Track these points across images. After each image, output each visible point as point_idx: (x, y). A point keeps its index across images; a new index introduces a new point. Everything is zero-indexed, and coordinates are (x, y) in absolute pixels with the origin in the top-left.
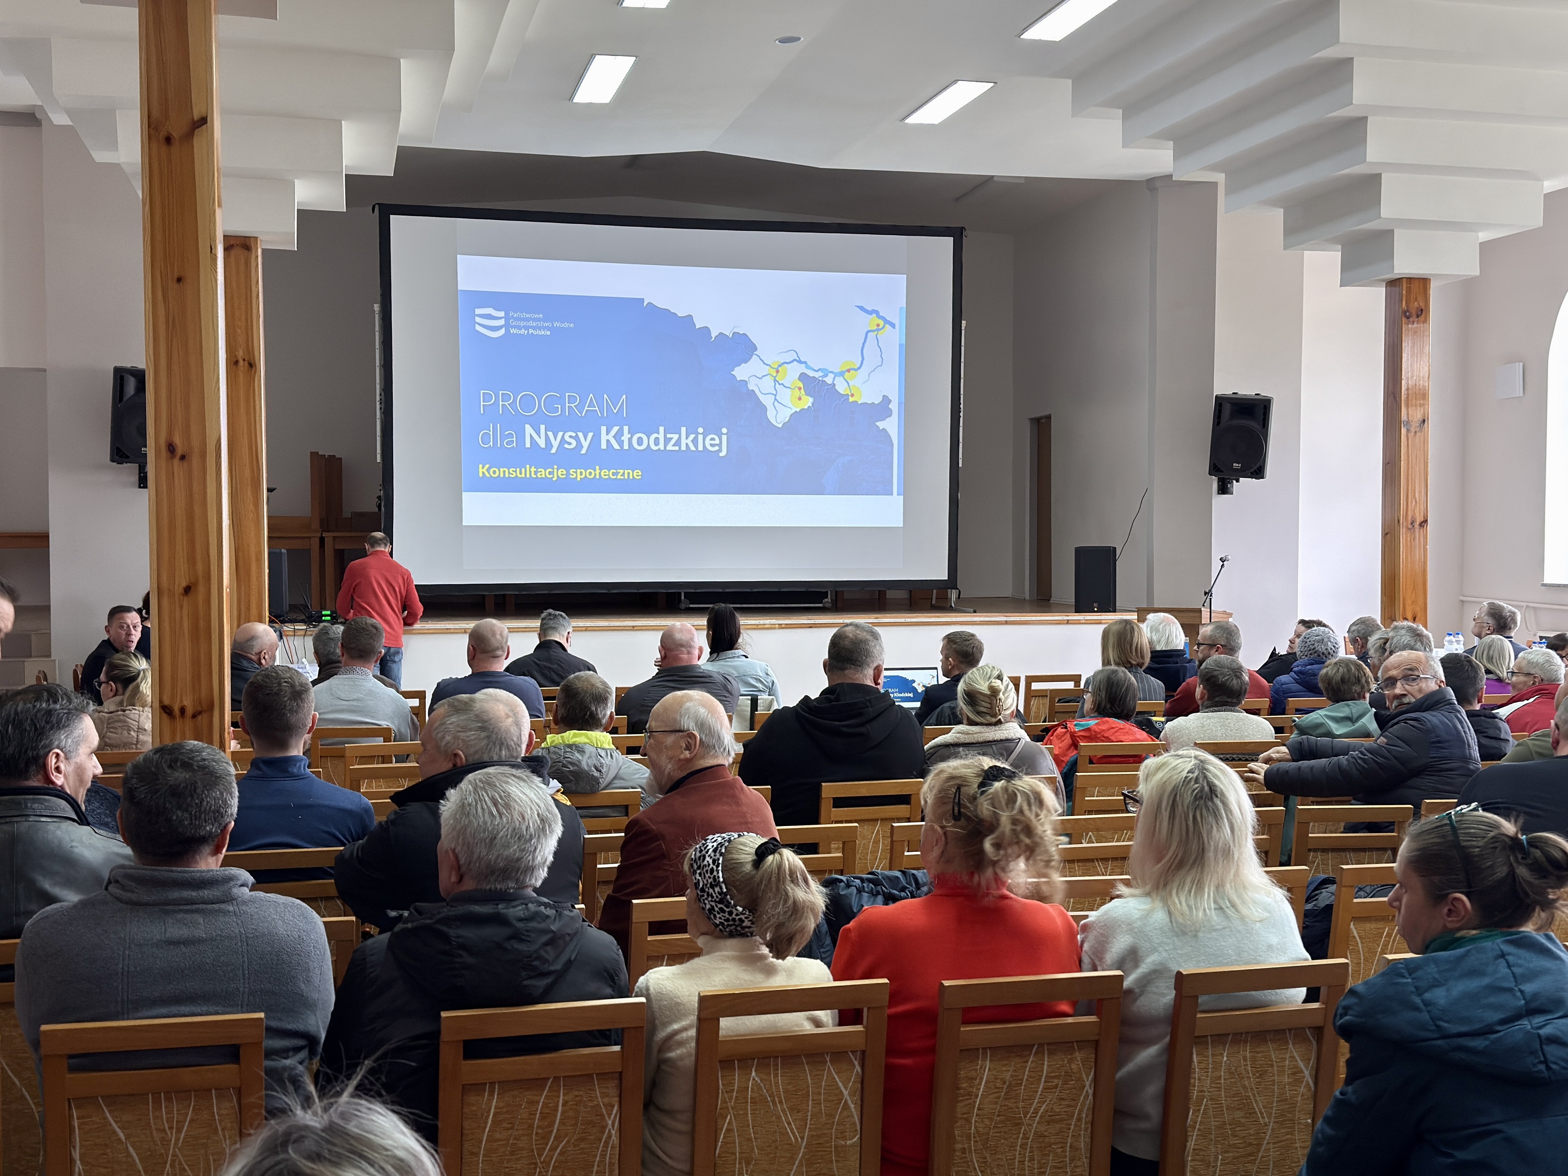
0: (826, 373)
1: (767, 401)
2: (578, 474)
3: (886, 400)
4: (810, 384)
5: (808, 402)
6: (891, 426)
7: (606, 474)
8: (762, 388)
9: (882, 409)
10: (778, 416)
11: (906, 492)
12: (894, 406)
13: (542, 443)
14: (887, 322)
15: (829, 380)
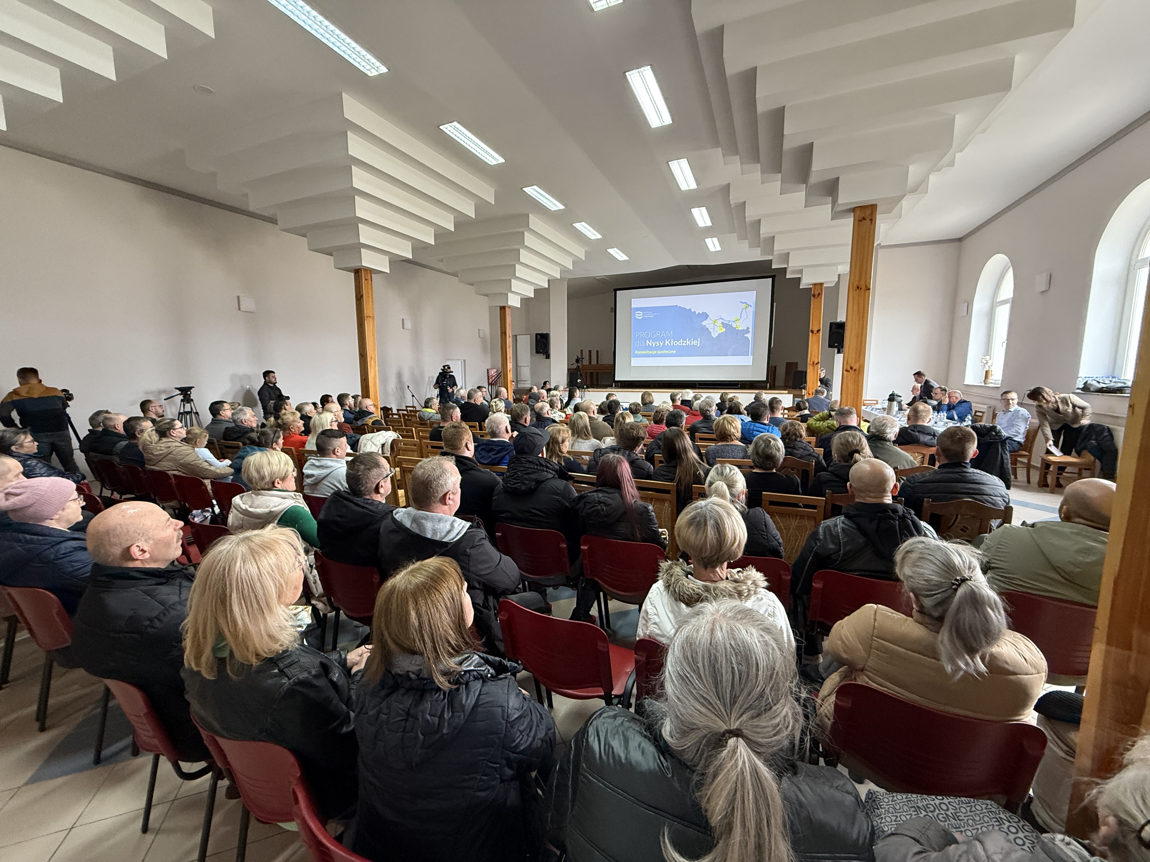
0: (729, 321)
1: (711, 330)
2: (659, 352)
3: (748, 328)
4: (724, 325)
5: (724, 330)
6: (749, 336)
7: (667, 352)
8: (710, 327)
9: (747, 331)
10: (715, 335)
11: (753, 354)
12: (750, 330)
13: (651, 345)
14: (749, 305)
15: (730, 323)
